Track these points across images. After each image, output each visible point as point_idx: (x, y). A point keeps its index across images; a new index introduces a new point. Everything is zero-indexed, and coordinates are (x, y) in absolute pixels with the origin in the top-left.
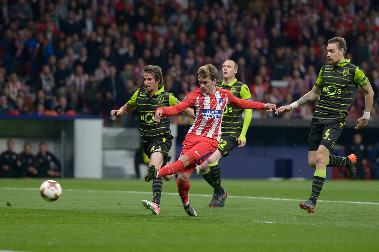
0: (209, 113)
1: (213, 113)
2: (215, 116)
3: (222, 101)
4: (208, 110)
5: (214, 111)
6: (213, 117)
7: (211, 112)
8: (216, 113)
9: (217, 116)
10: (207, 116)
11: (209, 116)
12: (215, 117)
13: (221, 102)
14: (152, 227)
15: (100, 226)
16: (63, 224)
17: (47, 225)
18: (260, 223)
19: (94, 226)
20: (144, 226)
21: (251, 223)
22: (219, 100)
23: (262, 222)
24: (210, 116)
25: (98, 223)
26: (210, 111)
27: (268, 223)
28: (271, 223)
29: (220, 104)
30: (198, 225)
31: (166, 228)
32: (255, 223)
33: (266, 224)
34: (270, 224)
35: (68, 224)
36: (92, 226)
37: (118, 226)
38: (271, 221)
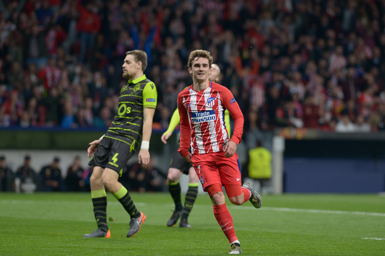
0: (198, 116)
1: (204, 116)
2: (207, 118)
3: (212, 101)
4: (196, 114)
5: (204, 113)
6: (204, 120)
7: (201, 115)
8: (207, 115)
9: (210, 118)
10: (197, 120)
11: (199, 120)
12: (207, 120)
13: (210, 102)
14: (258, 243)
15: (204, 242)
16: (166, 240)
17: (150, 241)
18: (369, 240)
19: (198, 242)
20: (249, 242)
21: (360, 240)
22: (208, 100)
23: (372, 238)
24: (201, 120)
25: (203, 239)
26: (199, 114)
27: (377, 240)
28: (381, 240)
29: (210, 104)
30: (305, 241)
31: (272, 244)
32: (364, 240)
33: (376, 240)
34: (379, 240)
35: (171, 240)
36: (196, 242)
37: (223, 242)
38: (381, 238)
